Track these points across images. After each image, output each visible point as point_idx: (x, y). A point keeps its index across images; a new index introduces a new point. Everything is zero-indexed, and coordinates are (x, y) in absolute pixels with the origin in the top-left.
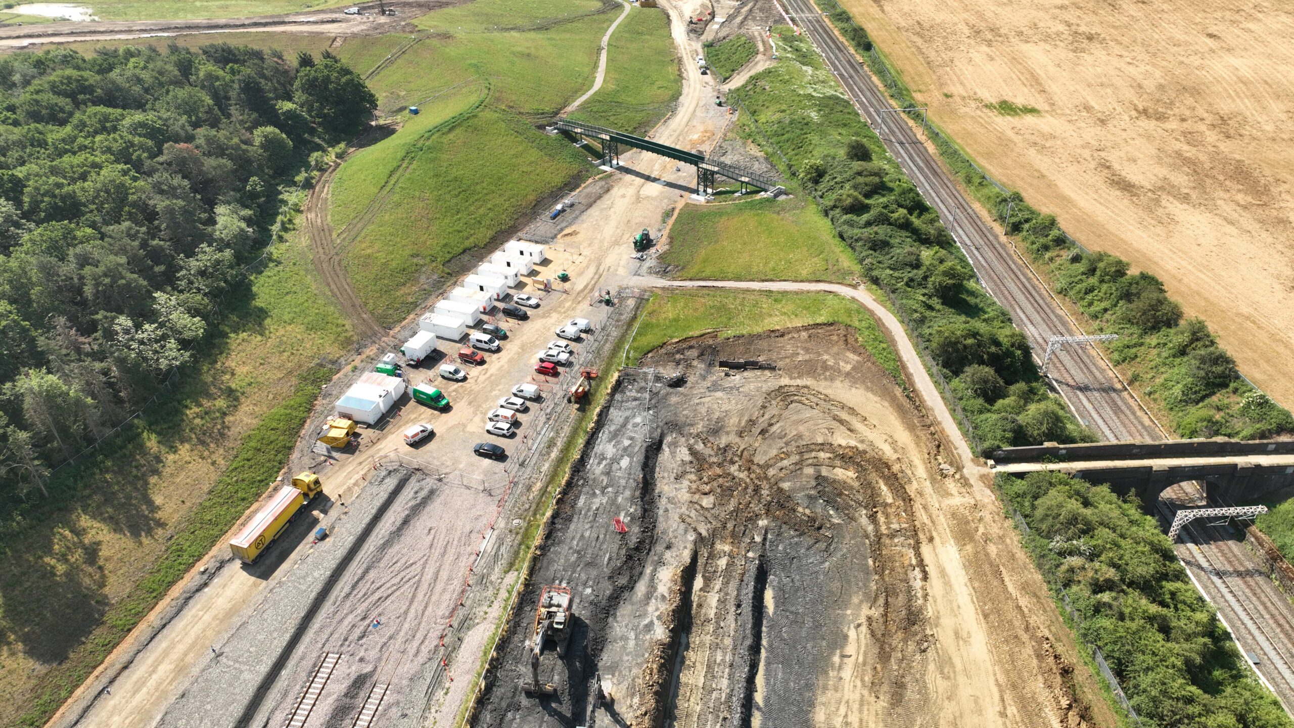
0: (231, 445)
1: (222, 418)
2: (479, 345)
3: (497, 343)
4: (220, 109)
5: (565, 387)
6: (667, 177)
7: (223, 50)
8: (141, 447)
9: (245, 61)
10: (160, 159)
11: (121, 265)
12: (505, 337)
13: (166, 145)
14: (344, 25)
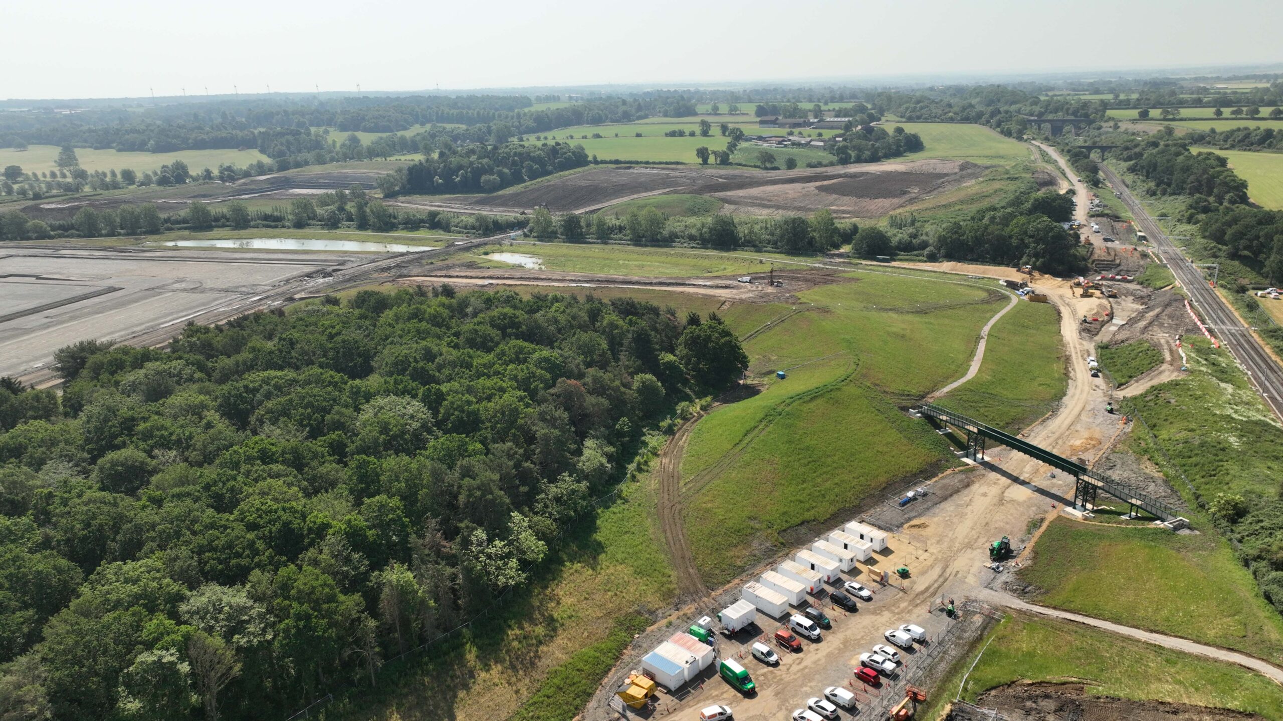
0: (537, 677)
1: (537, 646)
2: (798, 629)
3: (818, 631)
4: (613, 354)
5: (885, 703)
6: (1038, 482)
7: (628, 304)
8: (461, 657)
9: (643, 314)
10: (552, 391)
11: (494, 481)
12: (827, 627)
13: (560, 380)
14: (734, 291)
